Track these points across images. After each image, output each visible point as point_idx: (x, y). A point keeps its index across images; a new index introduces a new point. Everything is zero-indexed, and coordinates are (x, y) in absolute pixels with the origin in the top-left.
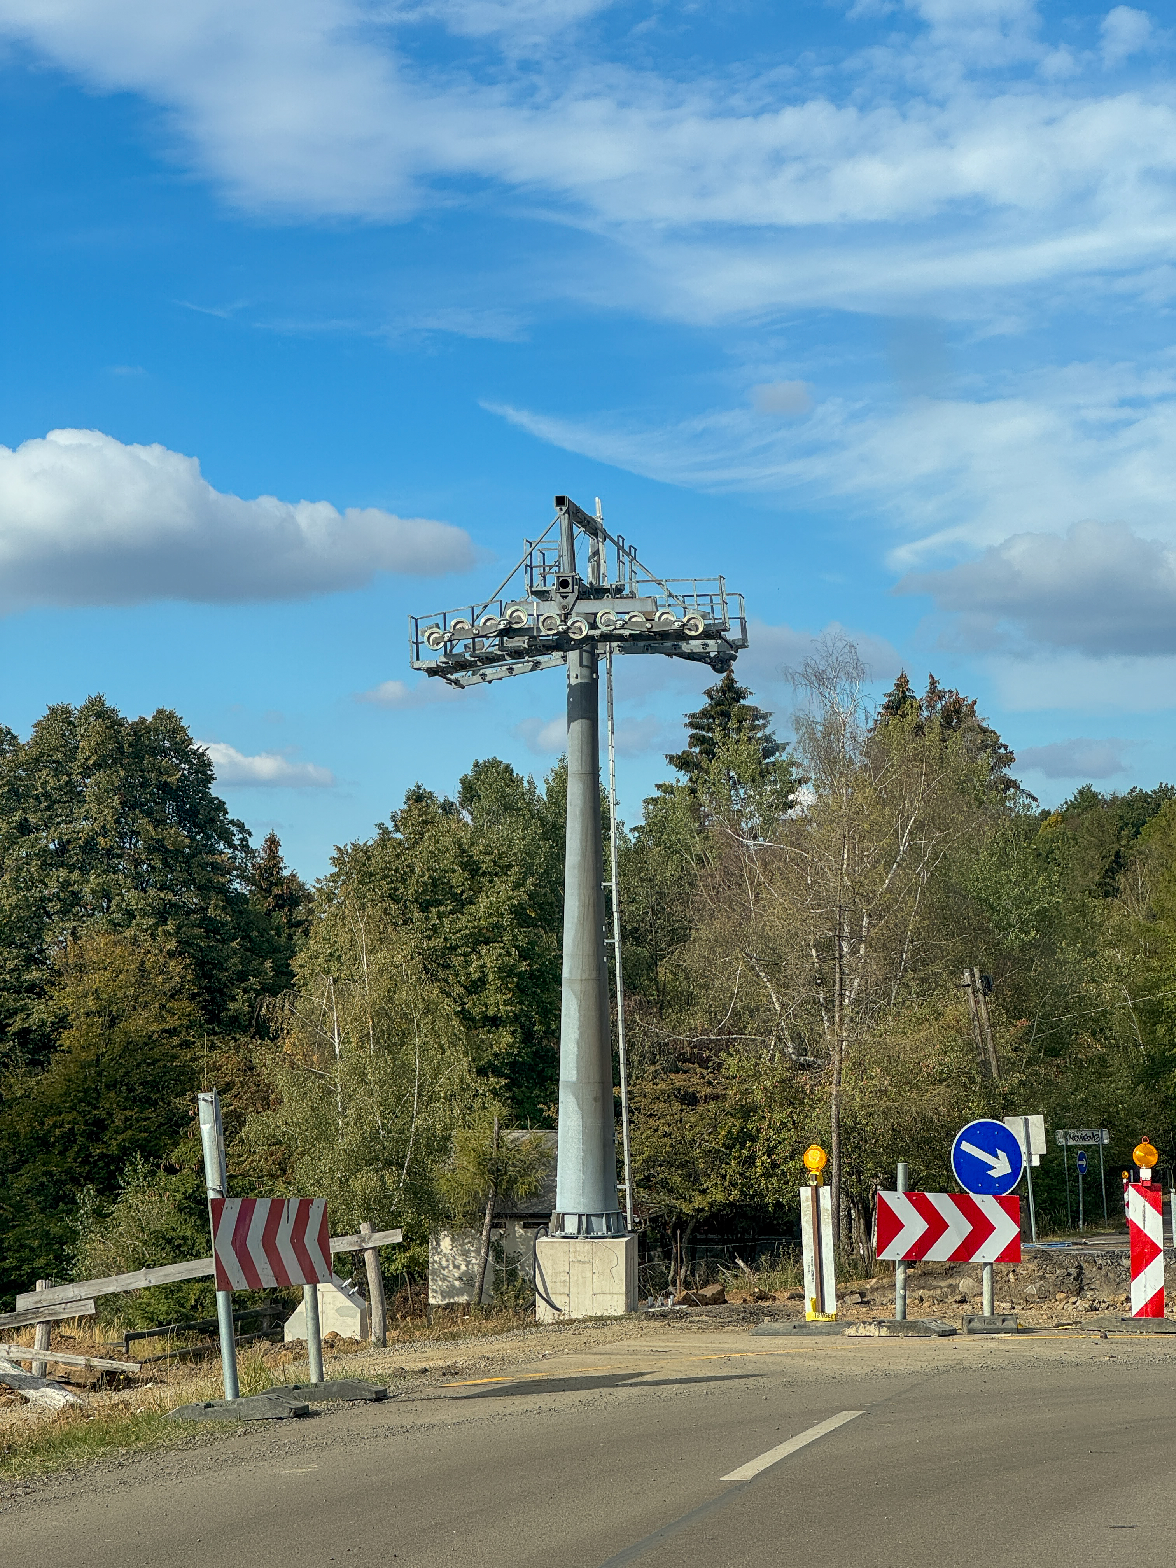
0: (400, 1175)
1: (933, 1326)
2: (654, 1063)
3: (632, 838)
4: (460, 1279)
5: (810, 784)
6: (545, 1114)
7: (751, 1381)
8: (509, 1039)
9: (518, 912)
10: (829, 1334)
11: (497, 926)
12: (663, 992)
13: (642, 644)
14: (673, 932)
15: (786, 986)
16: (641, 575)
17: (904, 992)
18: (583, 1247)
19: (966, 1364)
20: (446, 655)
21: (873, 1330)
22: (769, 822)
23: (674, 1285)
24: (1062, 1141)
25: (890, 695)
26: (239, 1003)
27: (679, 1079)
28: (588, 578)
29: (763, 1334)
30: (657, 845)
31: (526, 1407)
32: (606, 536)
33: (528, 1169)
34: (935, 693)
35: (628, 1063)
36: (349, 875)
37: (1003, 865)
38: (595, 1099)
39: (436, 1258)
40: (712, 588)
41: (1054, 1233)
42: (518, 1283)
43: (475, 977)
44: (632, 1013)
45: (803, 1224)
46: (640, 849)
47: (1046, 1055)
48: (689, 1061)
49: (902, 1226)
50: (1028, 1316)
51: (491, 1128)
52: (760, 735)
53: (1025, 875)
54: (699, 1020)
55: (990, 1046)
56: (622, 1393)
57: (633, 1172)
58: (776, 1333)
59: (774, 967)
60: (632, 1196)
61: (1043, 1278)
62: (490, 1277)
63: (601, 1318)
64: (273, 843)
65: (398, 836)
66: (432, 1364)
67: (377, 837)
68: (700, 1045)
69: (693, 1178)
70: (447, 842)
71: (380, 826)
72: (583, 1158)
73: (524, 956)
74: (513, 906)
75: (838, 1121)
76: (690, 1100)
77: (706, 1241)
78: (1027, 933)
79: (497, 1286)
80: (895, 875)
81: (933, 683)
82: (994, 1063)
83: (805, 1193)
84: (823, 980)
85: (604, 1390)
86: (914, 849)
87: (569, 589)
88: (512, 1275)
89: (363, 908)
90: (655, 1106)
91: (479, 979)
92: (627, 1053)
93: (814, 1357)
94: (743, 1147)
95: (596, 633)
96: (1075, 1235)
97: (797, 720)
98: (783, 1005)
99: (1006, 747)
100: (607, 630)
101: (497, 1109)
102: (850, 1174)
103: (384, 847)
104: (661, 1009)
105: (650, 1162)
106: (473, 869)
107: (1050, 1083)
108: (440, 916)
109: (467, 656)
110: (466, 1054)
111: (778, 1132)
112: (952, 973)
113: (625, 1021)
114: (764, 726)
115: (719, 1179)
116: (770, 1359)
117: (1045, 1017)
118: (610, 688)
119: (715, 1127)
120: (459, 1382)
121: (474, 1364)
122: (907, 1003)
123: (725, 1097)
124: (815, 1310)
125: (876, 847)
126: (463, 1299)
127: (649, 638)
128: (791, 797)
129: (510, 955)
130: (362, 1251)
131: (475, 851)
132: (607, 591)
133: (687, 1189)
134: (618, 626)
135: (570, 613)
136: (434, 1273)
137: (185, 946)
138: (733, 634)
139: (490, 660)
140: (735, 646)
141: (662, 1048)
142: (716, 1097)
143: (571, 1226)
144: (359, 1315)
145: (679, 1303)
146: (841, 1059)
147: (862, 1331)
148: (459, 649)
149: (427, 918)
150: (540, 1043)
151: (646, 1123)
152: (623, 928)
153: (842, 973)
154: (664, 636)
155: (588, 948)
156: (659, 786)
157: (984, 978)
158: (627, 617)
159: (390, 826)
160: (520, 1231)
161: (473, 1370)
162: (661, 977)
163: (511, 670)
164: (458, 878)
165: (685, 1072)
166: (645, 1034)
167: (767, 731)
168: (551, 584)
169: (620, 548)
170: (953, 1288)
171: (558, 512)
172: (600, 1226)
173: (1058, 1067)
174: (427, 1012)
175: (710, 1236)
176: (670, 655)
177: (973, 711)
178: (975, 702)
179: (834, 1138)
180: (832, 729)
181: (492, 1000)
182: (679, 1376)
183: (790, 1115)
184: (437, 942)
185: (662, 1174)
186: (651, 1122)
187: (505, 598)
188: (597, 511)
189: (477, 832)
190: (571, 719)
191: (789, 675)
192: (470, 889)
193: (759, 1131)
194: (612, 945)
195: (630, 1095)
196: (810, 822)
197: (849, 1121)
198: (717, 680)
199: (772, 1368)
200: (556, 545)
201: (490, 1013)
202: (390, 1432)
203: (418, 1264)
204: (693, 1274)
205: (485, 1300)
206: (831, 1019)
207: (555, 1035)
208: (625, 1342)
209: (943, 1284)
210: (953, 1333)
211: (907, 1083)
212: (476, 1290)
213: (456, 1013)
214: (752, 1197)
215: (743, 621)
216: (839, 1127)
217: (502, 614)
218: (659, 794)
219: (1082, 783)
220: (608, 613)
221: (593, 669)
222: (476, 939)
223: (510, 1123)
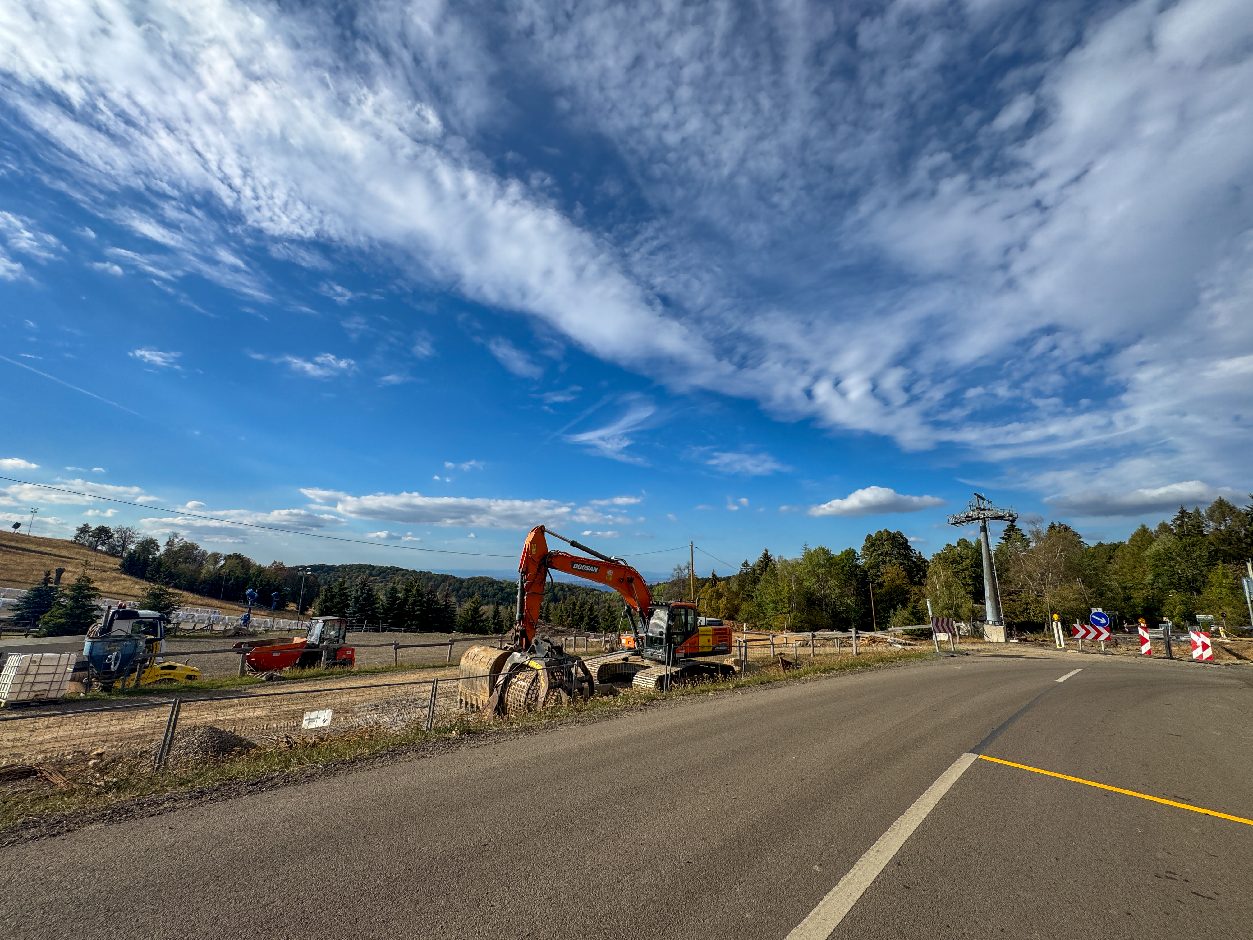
0: (952, 611)
1: (1090, 652)
2: (1005, 594)
3: (995, 552)
4: (966, 630)
5: (1034, 542)
6: (982, 602)
8: (973, 588)
9: (972, 566)
10: (1063, 651)
11: (969, 567)
12: (1006, 580)
13: (995, 518)
14: (1006, 570)
15: (1033, 580)
16: (994, 506)
17: (1062, 582)
18: (994, 627)
19: (1100, 660)
20: (954, 521)
21: (1074, 651)
22: (1025, 549)
23: (1015, 637)
25: (1050, 525)
26: (916, 579)
27: (1011, 597)
28: (982, 507)
29: (1046, 649)
30: (1001, 553)
31: (1000, 660)
32: (986, 500)
33: (980, 612)
34: (1060, 525)
36: (936, 558)
37: (1083, 558)
38: (994, 600)
40: (1010, 508)
41: (1118, 635)
42: (980, 633)
43: (964, 576)
44: (1000, 584)
45: (1054, 629)
46: (998, 554)
48: (1014, 594)
49: (1079, 631)
50: (1114, 652)
51: (971, 604)
52: (1021, 533)
53: (1088, 560)
54: (1013, 586)
55: (1087, 594)
56: (1020, 659)
57: (1003, 614)
58: (1049, 650)
59: (1030, 577)
60: (1004, 618)
62: (974, 631)
63: (1000, 642)
64: (920, 552)
65: (945, 552)
67: (941, 552)
68: (1015, 591)
69: (1017, 616)
70: (955, 553)
71: (942, 550)
72: (992, 611)
73: (975, 573)
74: (972, 564)
75: (1050, 607)
76: (1014, 601)
77: (1021, 628)
78: (1091, 572)
79: (975, 633)
80: (1057, 560)
81: (1059, 523)
83: (1054, 623)
84: (1042, 579)
85: (1016, 658)
86: (1061, 555)
87: (979, 509)
88: (978, 631)
89: (940, 564)
90: (1007, 602)
92: (1000, 592)
93: (1063, 656)
94: (1027, 610)
95: (985, 517)
97: (1029, 531)
98: (1033, 584)
99: (1079, 535)
100: (987, 516)
101: (972, 601)
103: (943, 554)
104: (1006, 583)
105: (1006, 612)
106: (961, 557)
107: (1101, 601)
108: (955, 566)
109: (959, 521)
110: (964, 590)
111: (1035, 608)
112: (1074, 579)
113: (999, 586)
115: (1022, 616)
116: (1052, 655)
117: (1098, 588)
118: (989, 526)
119: (1021, 606)
120: (980, 653)
121: (980, 650)
122: (1063, 585)
123: (1022, 601)
124: (1059, 646)
125: (1051, 555)
126: (968, 635)
127: (997, 517)
128: (1030, 545)
129: (972, 573)
131: (961, 554)
132: (987, 509)
133: (1015, 618)
134: (990, 515)
135: (979, 513)
137: (905, 570)
138: (1015, 516)
139: (963, 522)
140: (1015, 518)
141: (1007, 591)
142: (1020, 601)
143: (991, 623)
145: (1016, 640)
147: (1072, 651)
148: (957, 520)
149: (953, 566)
150: (980, 589)
151: (1005, 605)
152: (996, 569)
153: (1046, 578)
154: (1000, 517)
155: (989, 573)
156: (1000, 543)
157: (1082, 580)
159: (944, 550)
160: (979, 623)
161: (984, 651)
162: (1005, 578)
163: (968, 524)
164: (958, 559)
165: (1013, 596)
166: (1003, 588)
168: (975, 508)
169: (989, 502)
170: (1096, 645)
171: (975, 496)
172: (997, 623)
173: (1103, 598)
174: (955, 582)
176: (1001, 520)
177: (1071, 528)
178: (1071, 526)
180: (1038, 532)
181: (969, 581)
182: (1032, 657)
183: (1038, 605)
184: (956, 570)
185: (1009, 614)
187: (966, 511)
188: (983, 496)
189: (961, 551)
190: (981, 531)
191: (1027, 523)
192: (961, 561)
193: (1031, 608)
194: (994, 572)
195: (1001, 600)
196: (1035, 549)
197: (1052, 607)
198: (1011, 524)
199: (1053, 657)
200: (975, 502)
201: (969, 583)
204: (1019, 635)
205: (973, 636)
206: (1045, 587)
207: (983, 588)
208: (1003, 647)
209: (1093, 644)
210: (1095, 654)
211: (1065, 600)
212: (971, 634)
213: (961, 583)
214: (1040, 622)
215: (1018, 513)
217: (965, 514)
219: (1098, 541)
220: (987, 513)
221: (985, 523)
222: (964, 570)
223: (975, 603)
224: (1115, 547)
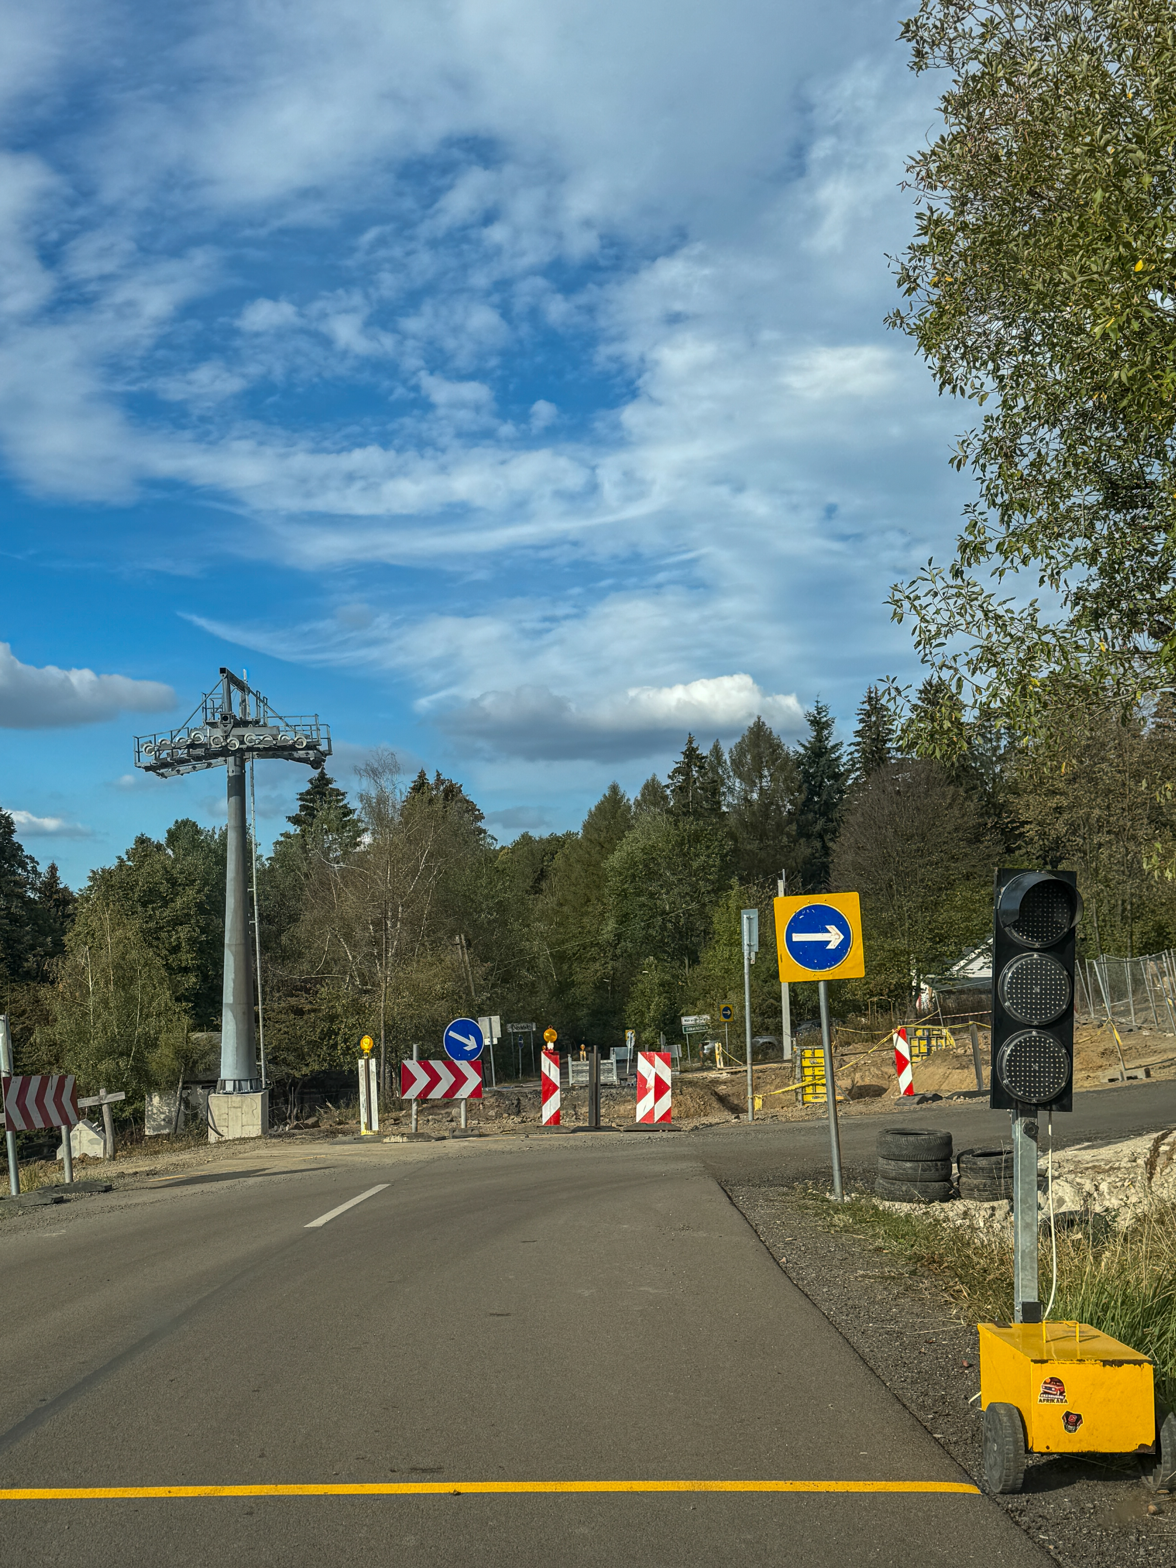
0: (128, 1061)
1: (433, 1135)
2: (278, 992)
3: (267, 864)
4: (164, 1120)
5: (369, 832)
6: (215, 1023)
7: (327, 1171)
8: (194, 980)
9: (200, 906)
10: (374, 1142)
11: (188, 915)
12: (284, 951)
13: (271, 753)
14: (290, 917)
15: (355, 946)
16: (270, 714)
17: (422, 949)
18: (236, 1099)
19: (450, 1155)
20: (156, 759)
21: (399, 1139)
22: (346, 853)
23: (290, 1118)
24: (510, 1030)
25: (415, 782)
26: (30, 963)
27: (293, 1001)
28: (239, 715)
29: (336, 1144)
30: (281, 867)
31: (194, 1191)
32: (250, 691)
33: (204, 1054)
34: (439, 781)
35: (263, 992)
36: (99, 887)
37: (478, 877)
38: (244, 1013)
39: (150, 1108)
40: (312, 721)
41: (506, 1081)
42: (198, 1121)
43: (174, 944)
44: (266, 963)
45: (360, 1080)
46: (272, 869)
47: (502, 982)
48: (299, 990)
49: (416, 1079)
50: (486, 1127)
51: (183, 1032)
52: (341, 804)
53: (490, 883)
54: (306, 966)
55: (470, 978)
56: (251, 1181)
57: (266, 1055)
58: (344, 1143)
59: (348, 937)
60: (265, 1068)
61: (498, 1106)
62: (182, 1118)
63: (244, 1139)
64: (53, 869)
65: (130, 863)
66: (141, 1169)
67: (116, 864)
68: (305, 981)
69: (301, 1057)
70: (158, 866)
71: (119, 858)
72: (237, 1048)
73: (202, 932)
74: (197, 903)
75: (385, 1022)
76: (300, 1012)
77: (310, 1093)
78: (492, 915)
79: (186, 1123)
80: (417, 882)
81: (439, 775)
82: (473, 988)
83: (361, 1063)
84: (376, 942)
85: (241, 1180)
86: (428, 868)
87: (228, 721)
88: (195, 1116)
89: (108, 905)
90: (279, 1017)
91: (177, 945)
92: (263, 986)
93: (365, 1156)
94: (330, 1038)
95: (244, 746)
96: (517, 1082)
97: (362, 795)
98: (354, 957)
99: (479, 810)
100: (250, 745)
101: (186, 1021)
102: (391, 1052)
103: (121, 870)
104: (283, 960)
105: (277, 1048)
106: (173, 882)
107: (504, 998)
108: (153, 909)
109: (169, 759)
110: (169, 989)
111: (350, 1029)
112: (449, 937)
113: (261, 967)
114: (343, 800)
115: (316, 1058)
116: (340, 1157)
117: (501, 961)
118: (252, 778)
119: (314, 1027)
120: (157, 1178)
121: (166, 1169)
122: (424, 955)
123: (319, 1010)
124: (367, 1129)
125: (404, 868)
126: (166, 1131)
127: (275, 749)
128: (358, 840)
129: (195, 931)
130: (101, 1105)
131: (174, 872)
132: (251, 722)
133: (298, 1063)
134: (257, 742)
135: (229, 735)
136: (150, 1117)
138: (323, 747)
139: (182, 762)
140: (325, 754)
141: (283, 982)
142: (314, 1011)
143: (229, 1087)
144: (102, 1143)
145: (292, 1129)
146: (387, 987)
147: (393, 1140)
148: (164, 755)
149: (146, 911)
150: (212, 982)
151: (274, 1026)
152: (260, 915)
153: (387, 938)
154: (284, 748)
155: (239, 926)
156: (282, 835)
157: (467, 940)
158: (262, 738)
159: (125, 857)
160: (199, 1090)
161: (166, 1172)
162: (283, 942)
163: (194, 768)
164: (164, 887)
165: (297, 996)
166: (274, 975)
167: (345, 802)
168: (217, 718)
169: (258, 698)
170: (449, 1114)
171: (221, 677)
172: (246, 1086)
173: (508, 988)
174: (146, 964)
175: (312, 1090)
176: (287, 759)
177: (461, 791)
178: (461, 786)
179: (383, 1032)
180: (382, 800)
181: (184, 957)
182: (286, 1170)
183: (357, 1020)
184: (152, 925)
185: (283, 1055)
186: (277, 1026)
187: (190, 725)
188: (243, 676)
189: (176, 860)
190: (229, 796)
191: (357, 771)
192: (172, 894)
193: (339, 1029)
194: (254, 924)
195: (265, 1011)
196: (369, 853)
197: (390, 1022)
198: (315, 773)
199: (340, 1162)
200: (220, 696)
201: (183, 965)
202: (112, 1209)
203: (140, 1112)
204: (301, 1112)
205: (179, 1131)
206: (381, 964)
207: (221, 977)
208: (257, 1152)
209: (443, 1112)
210: (444, 1138)
211: (424, 1000)
212: (173, 1126)
213: (164, 965)
214: (335, 1067)
215: (329, 739)
216: (385, 1026)
217: (189, 735)
218: (282, 839)
219: (522, 831)
220: (251, 735)
221: (242, 767)
222: (176, 922)
223: (194, 1028)
224: (556, 844)
